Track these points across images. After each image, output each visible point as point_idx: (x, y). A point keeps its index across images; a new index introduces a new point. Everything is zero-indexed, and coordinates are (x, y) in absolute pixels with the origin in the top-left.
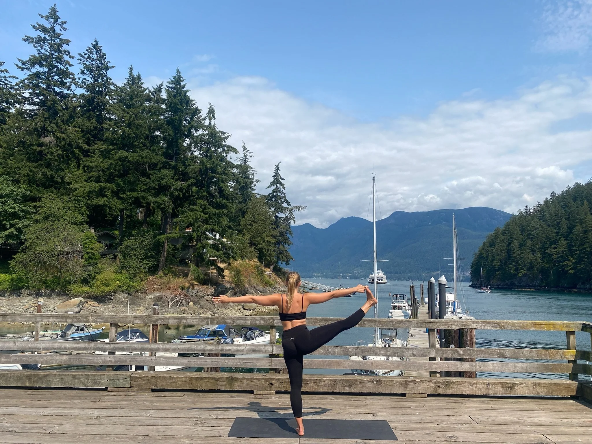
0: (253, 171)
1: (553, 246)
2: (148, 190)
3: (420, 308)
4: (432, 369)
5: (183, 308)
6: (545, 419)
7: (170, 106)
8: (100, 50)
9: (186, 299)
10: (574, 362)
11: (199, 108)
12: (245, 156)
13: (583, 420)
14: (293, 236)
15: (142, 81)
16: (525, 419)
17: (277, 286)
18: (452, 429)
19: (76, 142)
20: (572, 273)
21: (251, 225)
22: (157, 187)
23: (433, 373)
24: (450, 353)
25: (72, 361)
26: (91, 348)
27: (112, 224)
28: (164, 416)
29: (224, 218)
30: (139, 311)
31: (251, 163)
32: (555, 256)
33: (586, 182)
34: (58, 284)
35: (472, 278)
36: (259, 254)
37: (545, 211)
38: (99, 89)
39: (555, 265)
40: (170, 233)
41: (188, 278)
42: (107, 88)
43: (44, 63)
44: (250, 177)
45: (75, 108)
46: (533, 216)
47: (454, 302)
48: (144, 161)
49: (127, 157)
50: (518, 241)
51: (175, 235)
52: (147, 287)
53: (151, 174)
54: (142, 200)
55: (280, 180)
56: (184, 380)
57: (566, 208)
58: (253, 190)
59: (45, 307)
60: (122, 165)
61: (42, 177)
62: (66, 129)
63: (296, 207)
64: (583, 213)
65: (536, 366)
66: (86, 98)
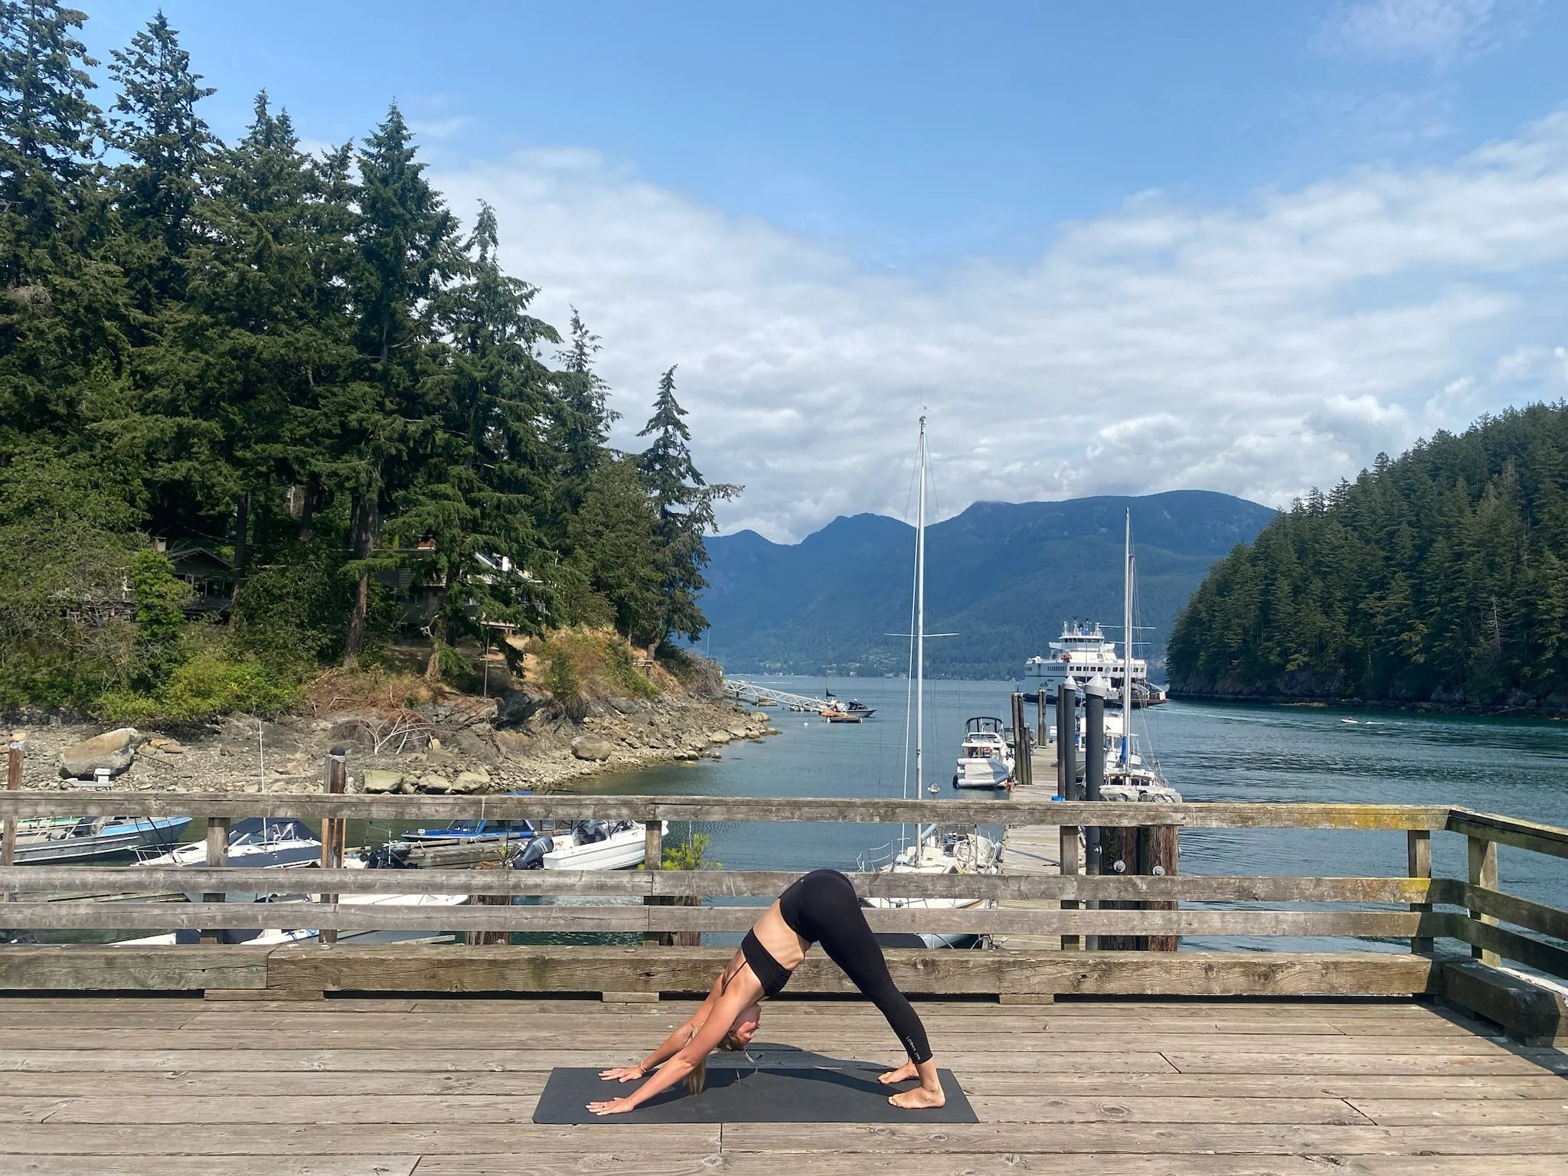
0: (601, 388)
1: (1377, 594)
2: (315, 437)
3: (1035, 751)
4: (1066, 931)
5: (414, 755)
6: (1350, 1057)
7: (373, 207)
8: (173, 42)
9: (421, 733)
10: (1425, 908)
11: (452, 214)
12: (580, 346)
13: (1443, 1058)
14: (708, 563)
15: (294, 135)
16: (1300, 1057)
17: (666, 696)
18: (1116, 1090)
19: (108, 302)
20: (1422, 661)
21: (598, 534)
22: (339, 431)
23: (1069, 940)
24: (1116, 888)
25: (104, 919)
26: (155, 884)
27: (217, 527)
28: (360, 1068)
29: (523, 515)
30: (295, 763)
31: (595, 365)
32: (1380, 619)
33: (1465, 430)
34: (67, 691)
35: (1169, 673)
36: (617, 611)
37: (1358, 504)
38: (171, 153)
39: (1378, 643)
40: (375, 556)
41: (427, 676)
42: (194, 149)
43: (13, 77)
44: (594, 404)
45: (105, 205)
46: (1330, 515)
47: (1124, 739)
48: (300, 358)
49: (253, 349)
50: (1289, 581)
51: (388, 562)
52: (316, 700)
53: (320, 395)
54: (296, 467)
55: (675, 413)
56: (414, 966)
57: (1412, 496)
58: (604, 439)
59: (30, 753)
60: (239, 368)
61: (14, 399)
62: (79, 266)
63: (718, 489)
64: (1455, 509)
65: (1330, 918)
66: (134, 178)
